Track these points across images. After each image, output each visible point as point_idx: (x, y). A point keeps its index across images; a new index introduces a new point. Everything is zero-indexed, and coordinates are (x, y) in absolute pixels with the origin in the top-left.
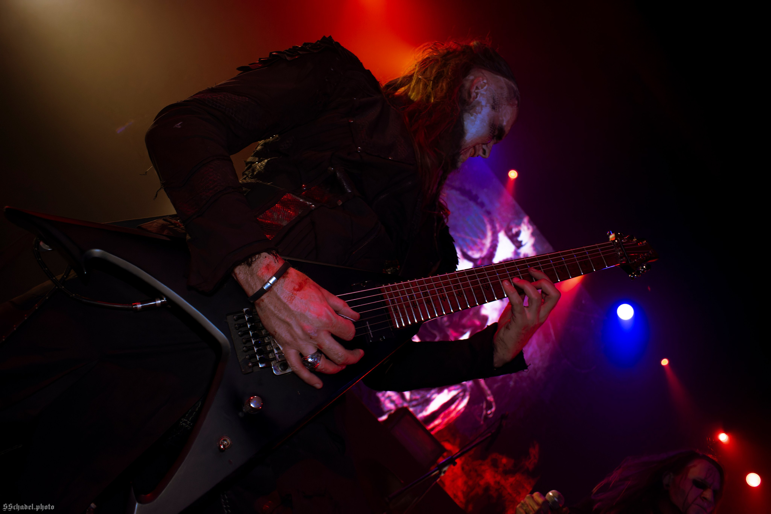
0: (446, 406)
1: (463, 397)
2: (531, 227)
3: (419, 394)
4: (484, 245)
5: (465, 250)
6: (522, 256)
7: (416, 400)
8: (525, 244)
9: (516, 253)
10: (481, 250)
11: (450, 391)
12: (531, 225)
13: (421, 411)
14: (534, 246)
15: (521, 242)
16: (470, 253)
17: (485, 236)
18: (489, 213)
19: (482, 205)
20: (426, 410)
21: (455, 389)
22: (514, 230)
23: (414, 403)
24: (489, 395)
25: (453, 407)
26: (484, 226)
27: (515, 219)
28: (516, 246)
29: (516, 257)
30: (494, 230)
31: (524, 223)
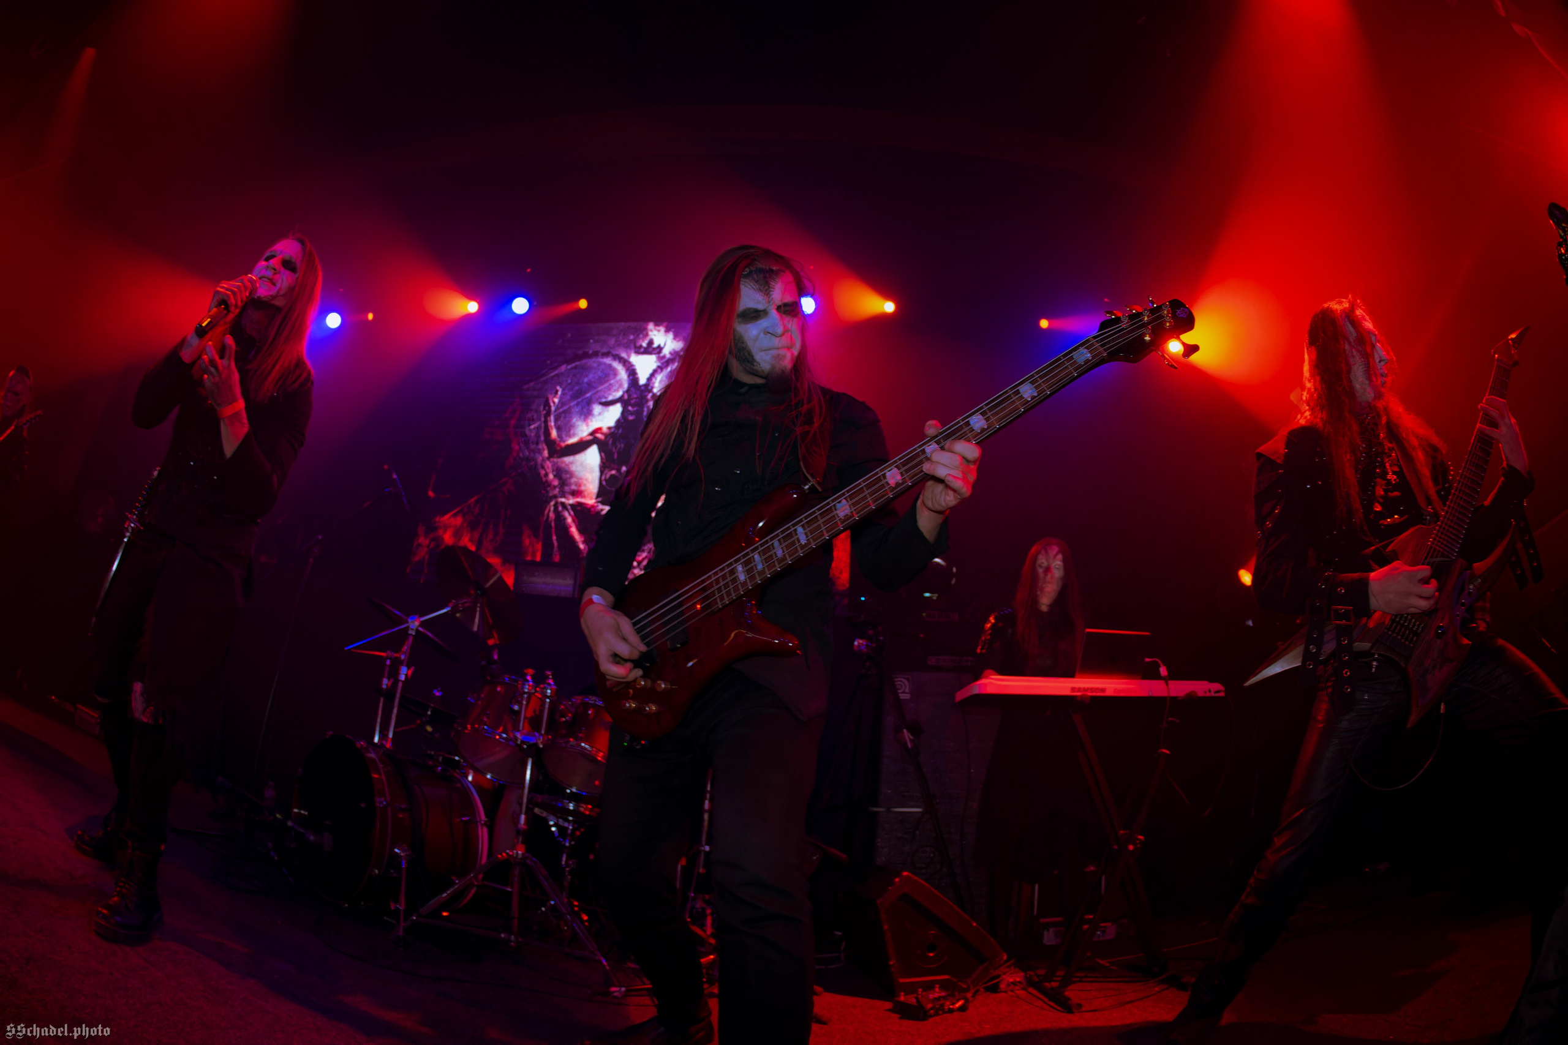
3: (643, 551)
4: (620, 380)
5: (604, 400)
6: (668, 356)
7: (643, 559)
8: (665, 344)
9: (660, 359)
10: (621, 386)
14: (675, 337)
16: (610, 398)
17: (615, 373)
18: (607, 355)
19: (596, 354)
22: (644, 345)
26: (610, 366)
27: (639, 335)
28: (655, 354)
29: (662, 361)
30: (622, 361)
31: (651, 331)
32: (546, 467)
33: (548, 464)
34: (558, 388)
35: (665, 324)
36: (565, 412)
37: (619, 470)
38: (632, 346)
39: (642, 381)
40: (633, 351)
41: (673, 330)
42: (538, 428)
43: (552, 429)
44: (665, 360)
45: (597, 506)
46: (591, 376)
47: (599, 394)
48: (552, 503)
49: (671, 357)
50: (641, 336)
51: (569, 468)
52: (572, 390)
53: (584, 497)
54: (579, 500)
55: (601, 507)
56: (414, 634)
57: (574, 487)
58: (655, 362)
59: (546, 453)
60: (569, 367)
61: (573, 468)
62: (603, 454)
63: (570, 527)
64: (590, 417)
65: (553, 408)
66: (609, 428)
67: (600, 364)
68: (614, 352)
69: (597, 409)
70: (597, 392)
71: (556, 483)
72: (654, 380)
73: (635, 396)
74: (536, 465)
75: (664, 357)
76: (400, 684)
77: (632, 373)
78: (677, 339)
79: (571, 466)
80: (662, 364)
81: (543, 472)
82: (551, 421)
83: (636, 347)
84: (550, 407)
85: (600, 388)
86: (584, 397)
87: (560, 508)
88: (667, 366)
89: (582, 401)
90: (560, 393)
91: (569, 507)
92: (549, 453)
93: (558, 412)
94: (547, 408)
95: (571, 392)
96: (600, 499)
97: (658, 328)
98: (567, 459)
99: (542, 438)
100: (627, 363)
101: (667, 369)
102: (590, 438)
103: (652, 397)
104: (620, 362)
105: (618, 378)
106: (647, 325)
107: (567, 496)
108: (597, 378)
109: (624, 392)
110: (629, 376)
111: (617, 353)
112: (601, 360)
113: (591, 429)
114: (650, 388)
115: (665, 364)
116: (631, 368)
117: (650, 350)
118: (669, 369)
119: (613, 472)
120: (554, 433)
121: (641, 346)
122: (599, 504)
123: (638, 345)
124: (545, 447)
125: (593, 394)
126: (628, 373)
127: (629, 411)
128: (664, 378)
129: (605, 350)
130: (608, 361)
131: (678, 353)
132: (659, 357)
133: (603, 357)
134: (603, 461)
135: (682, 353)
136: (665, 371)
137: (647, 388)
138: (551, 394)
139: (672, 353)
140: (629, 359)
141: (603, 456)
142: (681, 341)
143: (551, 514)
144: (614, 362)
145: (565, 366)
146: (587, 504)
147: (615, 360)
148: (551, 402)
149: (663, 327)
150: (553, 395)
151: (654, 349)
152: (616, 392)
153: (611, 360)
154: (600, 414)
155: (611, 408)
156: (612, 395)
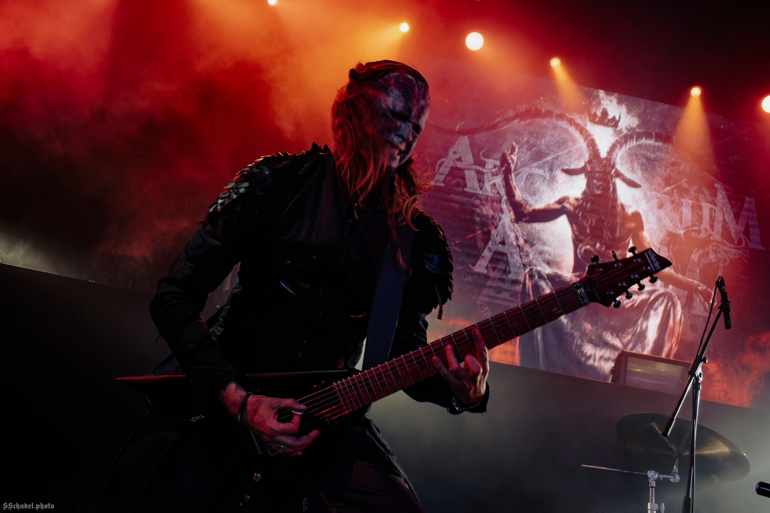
0: (663, 326)
1: (674, 305)
2: (612, 98)
3: (628, 334)
4: (580, 149)
5: (566, 168)
6: (625, 131)
8: (620, 118)
9: (617, 132)
10: (581, 155)
11: (656, 309)
12: (610, 96)
13: (643, 348)
14: (629, 112)
15: (614, 118)
16: (572, 167)
17: (574, 141)
18: (561, 117)
19: (549, 114)
20: (648, 345)
21: (661, 304)
22: (599, 113)
23: (630, 346)
24: (699, 285)
25: (671, 322)
26: (566, 131)
27: (591, 102)
28: (612, 126)
29: (620, 136)
30: (579, 128)
31: (603, 99)
33: (516, 227)
34: (514, 144)
35: (616, 94)
36: (527, 173)
37: (594, 246)
38: (587, 114)
39: (603, 154)
40: (588, 119)
41: (625, 103)
42: (498, 187)
43: (515, 189)
44: (622, 134)
45: (576, 280)
46: (548, 139)
47: (560, 159)
48: (527, 270)
49: (629, 134)
50: (594, 103)
51: (541, 235)
52: (530, 150)
53: (559, 268)
54: (556, 270)
57: (547, 256)
58: (613, 135)
59: (512, 215)
60: (522, 123)
61: (545, 236)
62: (574, 226)
64: (554, 183)
65: (513, 166)
66: (577, 199)
67: (555, 127)
68: (569, 116)
69: (560, 175)
70: (557, 158)
72: (615, 155)
73: (598, 169)
75: (621, 132)
77: (592, 144)
78: (631, 114)
79: (541, 233)
80: (620, 139)
81: (511, 235)
82: (512, 180)
83: (590, 115)
84: (509, 165)
85: (560, 153)
86: (544, 160)
87: (536, 277)
88: (626, 142)
89: (544, 163)
90: (517, 150)
91: (545, 277)
92: (515, 216)
93: (518, 171)
94: (506, 165)
95: (530, 152)
96: (577, 274)
97: (608, 97)
98: (538, 226)
99: (505, 198)
100: (584, 132)
101: (626, 146)
102: (558, 206)
103: (615, 173)
104: (577, 128)
105: (577, 146)
106: (598, 92)
107: (542, 264)
108: (555, 141)
109: (586, 162)
110: (588, 146)
111: (571, 116)
113: (557, 197)
114: (612, 163)
115: (623, 140)
116: (589, 138)
117: (606, 120)
118: (628, 147)
119: (588, 247)
120: (519, 194)
121: (595, 115)
123: (593, 112)
125: (553, 158)
126: (587, 142)
127: (595, 185)
128: (625, 155)
129: (559, 113)
130: (563, 124)
131: (634, 129)
132: (615, 131)
133: (557, 120)
134: (577, 233)
135: (637, 130)
136: (624, 146)
137: (609, 163)
138: (508, 150)
139: (629, 128)
140: (585, 127)
141: (575, 228)
142: (635, 118)
143: (527, 281)
144: (570, 127)
145: (516, 121)
146: (566, 277)
147: (571, 125)
148: (509, 158)
149: (615, 97)
150: (510, 152)
151: (609, 120)
152: (578, 160)
153: (567, 124)
154: (564, 182)
155: (575, 178)
156: (573, 163)
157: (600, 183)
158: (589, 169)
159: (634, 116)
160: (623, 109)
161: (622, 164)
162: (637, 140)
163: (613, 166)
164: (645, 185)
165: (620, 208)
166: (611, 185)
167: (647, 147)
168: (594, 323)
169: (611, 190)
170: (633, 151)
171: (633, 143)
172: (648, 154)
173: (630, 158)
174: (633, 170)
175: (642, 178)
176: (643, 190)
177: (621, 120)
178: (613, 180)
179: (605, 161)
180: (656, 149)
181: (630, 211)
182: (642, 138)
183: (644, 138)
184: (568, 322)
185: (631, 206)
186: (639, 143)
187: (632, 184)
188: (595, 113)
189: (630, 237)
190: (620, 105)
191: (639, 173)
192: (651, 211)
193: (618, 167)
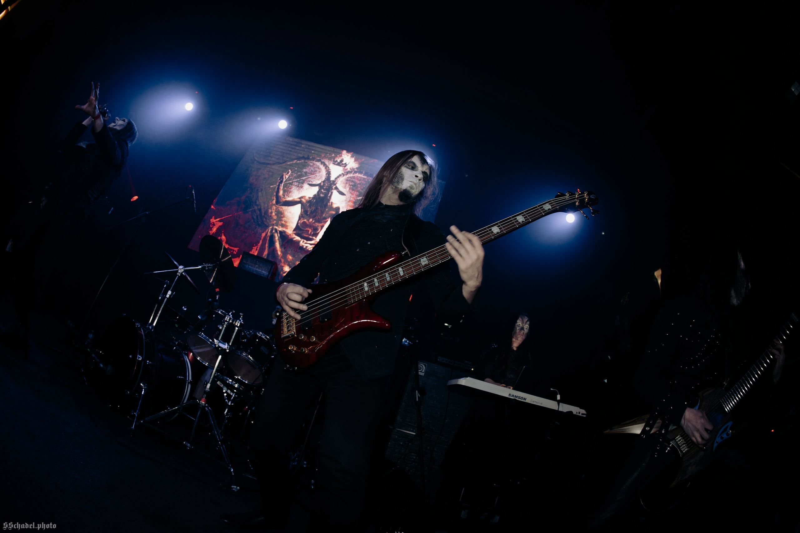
31: (344, 155)
32: (273, 208)
33: (274, 207)
34: (290, 170)
36: (290, 184)
37: (308, 220)
38: (333, 160)
40: (332, 162)
41: (355, 157)
42: (274, 188)
43: (281, 190)
44: (347, 171)
45: (293, 235)
48: (271, 227)
49: (351, 171)
50: (338, 156)
53: (287, 228)
54: (284, 229)
55: (294, 236)
56: (179, 275)
57: (283, 222)
58: (342, 171)
59: (274, 202)
60: (298, 162)
62: (302, 210)
63: (277, 242)
65: (284, 180)
66: (310, 198)
67: (314, 164)
68: (323, 161)
69: (306, 186)
70: (308, 178)
71: (275, 217)
72: (338, 179)
73: (326, 185)
74: (268, 206)
75: (347, 169)
76: (166, 299)
77: (329, 173)
78: (355, 162)
80: (345, 172)
81: (270, 211)
82: (281, 186)
83: (334, 161)
86: (301, 179)
87: (274, 231)
90: (290, 173)
91: (278, 232)
92: (276, 202)
93: (286, 183)
94: (281, 179)
96: (295, 232)
97: (347, 154)
99: (275, 194)
100: (327, 168)
102: (299, 200)
104: (324, 166)
105: (321, 174)
107: (279, 226)
109: (322, 182)
110: (326, 174)
111: (324, 161)
112: (315, 162)
113: (300, 196)
115: (346, 173)
117: (341, 164)
119: (305, 220)
120: (281, 193)
121: (337, 161)
122: (294, 234)
123: (336, 160)
124: (275, 199)
125: (306, 178)
126: (326, 173)
127: (322, 192)
129: (319, 159)
130: (318, 164)
131: (355, 169)
132: (344, 169)
133: (316, 162)
134: (302, 213)
135: (356, 170)
136: (345, 176)
137: (334, 183)
138: (285, 173)
139: (351, 168)
140: (328, 166)
141: (303, 211)
142: (357, 164)
143: (269, 233)
144: (321, 165)
145: (296, 161)
146: (288, 233)
147: (322, 164)
148: (284, 177)
149: (351, 154)
150: (286, 173)
151: (343, 164)
152: (318, 180)
153: (320, 164)
154: (307, 189)
155: (313, 188)
156: (315, 181)
157: (325, 192)
158: (322, 184)
159: (357, 163)
160: (353, 159)
161: (340, 184)
162: (353, 174)
163: (335, 185)
164: (348, 195)
165: (330, 204)
166: (330, 193)
167: (357, 178)
168: (293, 256)
169: (329, 195)
170: (349, 179)
171: (351, 175)
172: (357, 181)
173: (346, 182)
174: (345, 187)
175: (348, 191)
176: (347, 197)
177: (349, 164)
178: (332, 191)
179: (332, 182)
180: (362, 179)
181: (335, 206)
182: (356, 173)
183: (358, 173)
184: (280, 254)
185: (336, 204)
186: (354, 175)
187: (341, 193)
188: (337, 160)
189: (330, 218)
190: (351, 158)
191: (348, 189)
192: (346, 207)
193: (338, 185)
